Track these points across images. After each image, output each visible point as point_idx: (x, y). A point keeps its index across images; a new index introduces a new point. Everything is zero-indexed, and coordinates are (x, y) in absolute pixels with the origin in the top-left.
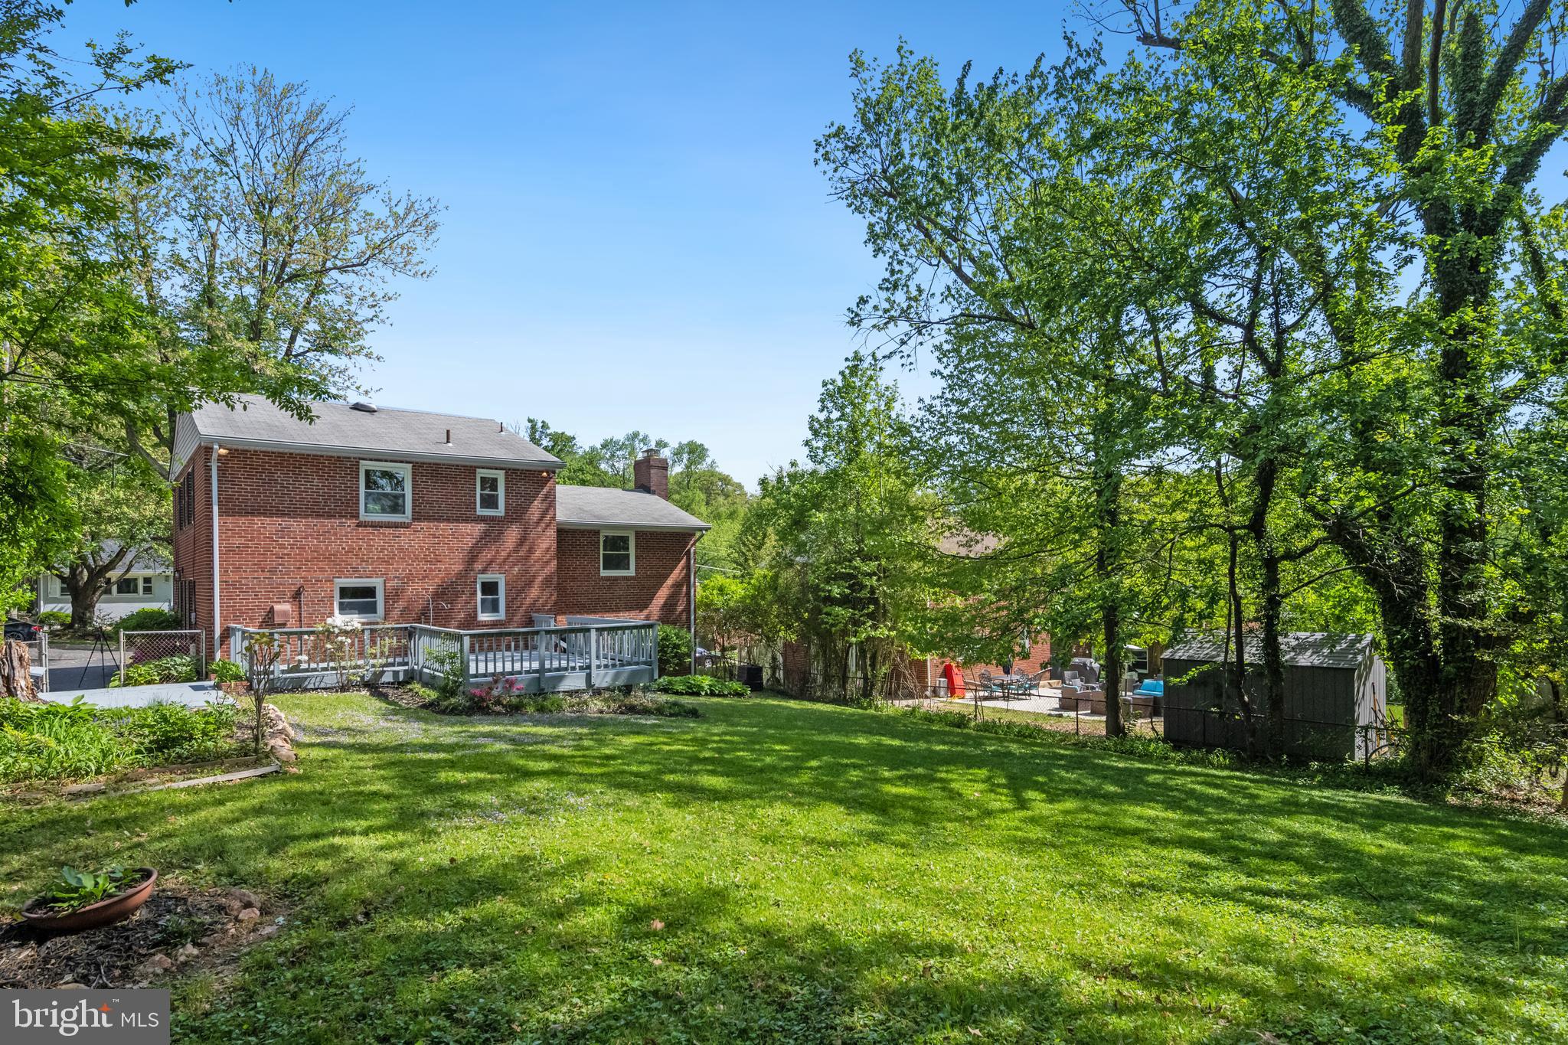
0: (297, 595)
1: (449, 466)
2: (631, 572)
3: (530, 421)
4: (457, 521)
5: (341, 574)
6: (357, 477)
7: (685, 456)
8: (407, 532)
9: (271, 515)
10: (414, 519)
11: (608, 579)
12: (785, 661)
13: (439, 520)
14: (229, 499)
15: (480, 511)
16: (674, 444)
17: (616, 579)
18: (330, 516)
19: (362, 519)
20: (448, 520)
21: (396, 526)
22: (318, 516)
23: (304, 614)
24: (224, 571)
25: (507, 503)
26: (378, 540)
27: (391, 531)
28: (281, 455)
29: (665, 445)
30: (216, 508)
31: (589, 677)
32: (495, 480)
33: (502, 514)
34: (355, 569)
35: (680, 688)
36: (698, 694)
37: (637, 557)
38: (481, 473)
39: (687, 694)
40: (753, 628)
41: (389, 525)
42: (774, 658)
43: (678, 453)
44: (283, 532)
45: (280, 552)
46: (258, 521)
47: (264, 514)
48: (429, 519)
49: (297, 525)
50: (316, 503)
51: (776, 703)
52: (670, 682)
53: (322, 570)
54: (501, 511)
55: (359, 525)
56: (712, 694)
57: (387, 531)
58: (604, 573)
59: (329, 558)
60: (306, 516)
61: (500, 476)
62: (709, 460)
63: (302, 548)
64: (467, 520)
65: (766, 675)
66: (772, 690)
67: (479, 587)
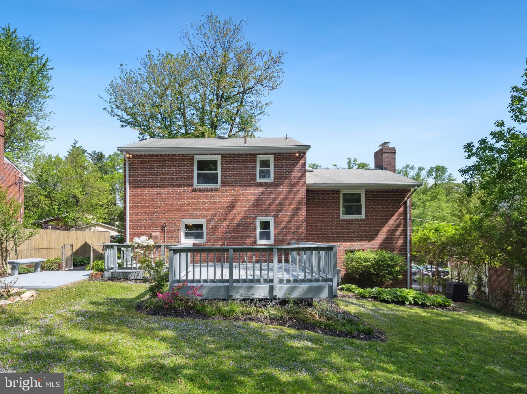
0: (163, 228)
1: (241, 155)
2: (363, 216)
3: (348, 159)
4: (245, 186)
5: (184, 217)
6: (192, 165)
7: (434, 173)
8: (218, 193)
9: (152, 187)
10: (222, 186)
11: (346, 220)
12: (490, 280)
13: (235, 185)
14: (134, 180)
15: (258, 180)
16: (428, 168)
17: (351, 220)
18: (179, 186)
19: (194, 187)
20: (240, 186)
21: (212, 190)
22: (174, 186)
23: (166, 238)
24: (131, 216)
25: (275, 174)
26: (203, 198)
27: (209, 193)
28: (156, 156)
29: (423, 169)
30: (127, 185)
31: (271, 289)
32: (269, 161)
33: (272, 181)
34: (191, 215)
35: (386, 297)
36: (402, 303)
37: (366, 206)
38: (260, 157)
39: (393, 302)
40: (462, 255)
41: (208, 190)
42: (480, 278)
43: (430, 172)
44: (157, 195)
45: (156, 205)
46: (146, 190)
47: (149, 187)
48: (229, 185)
49: (164, 191)
50: (172, 179)
51: (476, 319)
52: (379, 293)
53: (175, 215)
54: (271, 179)
55: (193, 191)
56: (416, 304)
57: (207, 193)
58: (343, 217)
59: (179, 208)
60: (168, 187)
61: (271, 158)
62: (447, 174)
63: (165, 203)
64: (251, 185)
65: (472, 290)
66: (476, 302)
67: (258, 224)
